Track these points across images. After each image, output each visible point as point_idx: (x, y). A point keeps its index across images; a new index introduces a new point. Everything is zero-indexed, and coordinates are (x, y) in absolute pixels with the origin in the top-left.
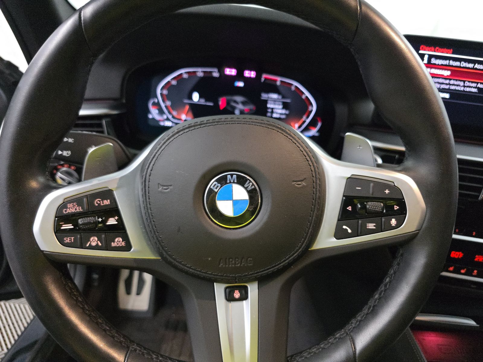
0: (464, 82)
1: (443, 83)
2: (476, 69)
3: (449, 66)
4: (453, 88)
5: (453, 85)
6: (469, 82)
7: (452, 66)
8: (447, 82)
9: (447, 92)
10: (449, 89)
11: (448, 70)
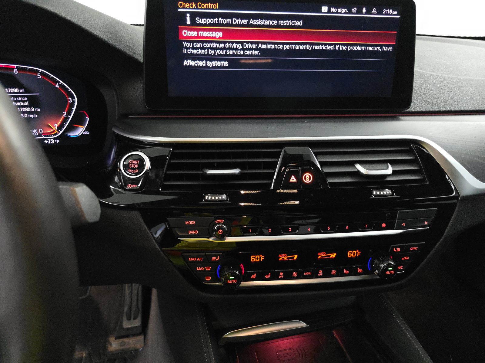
0: (242, 43)
1: (217, 49)
2: (252, 26)
3: (219, 25)
4: (230, 52)
5: (230, 49)
6: (248, 43)
7: (223, 25)
8: (222, 45)
9: (224, 60)
10: (226, 54)
11: (219, 30)
